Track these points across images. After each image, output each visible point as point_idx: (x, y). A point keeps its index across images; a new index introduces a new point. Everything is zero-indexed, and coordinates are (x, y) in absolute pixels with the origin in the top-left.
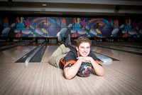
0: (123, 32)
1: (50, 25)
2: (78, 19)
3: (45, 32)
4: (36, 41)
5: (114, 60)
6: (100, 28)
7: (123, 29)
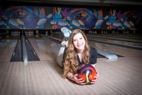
0: (108, 24)
1: (27, 15)
2: (59, 9)
3: (21, 23)
4: (10, 34)
5: (119, 56)
6: (83, 20)
7: (107, 20)
